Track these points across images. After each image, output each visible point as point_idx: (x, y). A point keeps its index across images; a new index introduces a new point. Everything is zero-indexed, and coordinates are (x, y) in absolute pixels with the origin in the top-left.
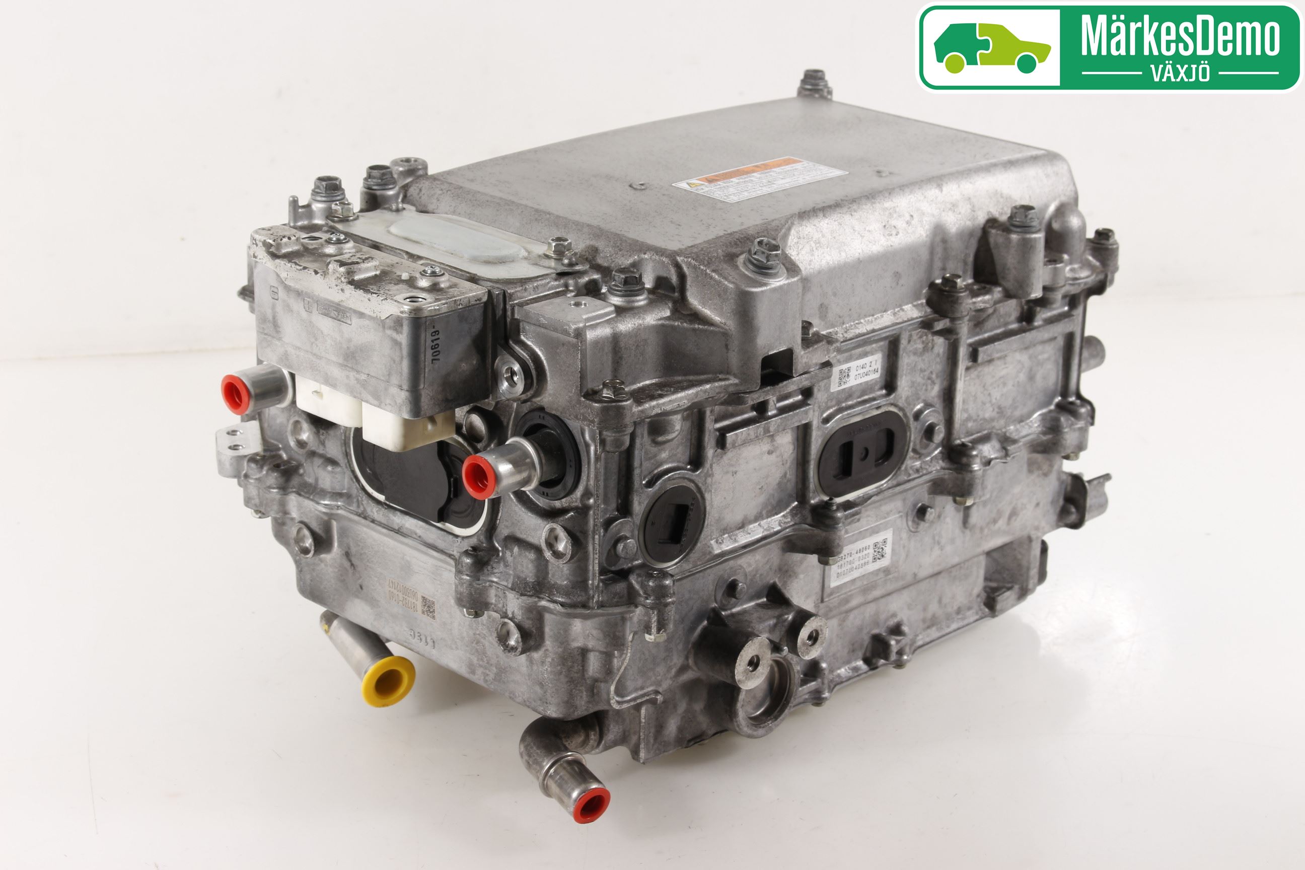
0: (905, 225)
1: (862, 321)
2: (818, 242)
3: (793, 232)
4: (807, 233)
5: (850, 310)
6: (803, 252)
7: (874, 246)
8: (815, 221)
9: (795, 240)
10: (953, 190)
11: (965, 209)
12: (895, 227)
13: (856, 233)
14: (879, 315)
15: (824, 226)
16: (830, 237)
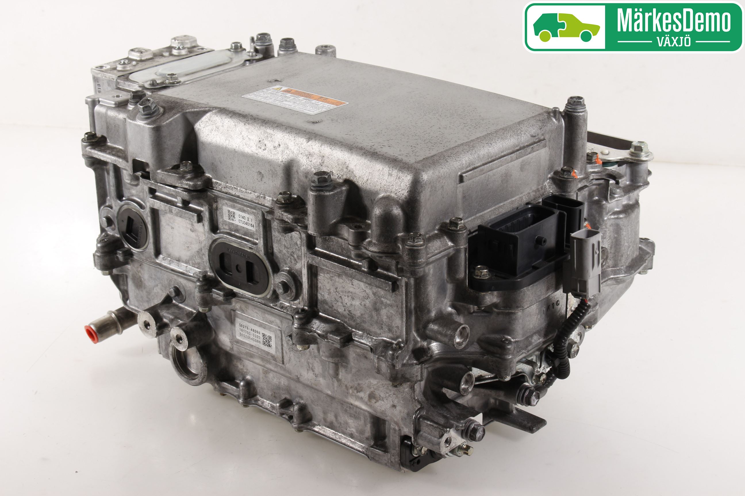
0: (272, 147)
1: (239, 188)
2: (217, 128)
3: (208, 115)
4: (215, 119)
5: (231, 177)
6: (207, 128)
7: (247, 148)
8: (224, 117)
9: (207, 120)
10: (315, 146)
11: (316, 161)
12: (265, 145)
13: (241, 135)
14: (250, 192)
15: (227, 122)
16: (226, 129)
